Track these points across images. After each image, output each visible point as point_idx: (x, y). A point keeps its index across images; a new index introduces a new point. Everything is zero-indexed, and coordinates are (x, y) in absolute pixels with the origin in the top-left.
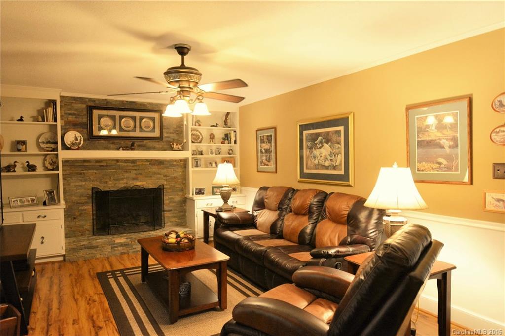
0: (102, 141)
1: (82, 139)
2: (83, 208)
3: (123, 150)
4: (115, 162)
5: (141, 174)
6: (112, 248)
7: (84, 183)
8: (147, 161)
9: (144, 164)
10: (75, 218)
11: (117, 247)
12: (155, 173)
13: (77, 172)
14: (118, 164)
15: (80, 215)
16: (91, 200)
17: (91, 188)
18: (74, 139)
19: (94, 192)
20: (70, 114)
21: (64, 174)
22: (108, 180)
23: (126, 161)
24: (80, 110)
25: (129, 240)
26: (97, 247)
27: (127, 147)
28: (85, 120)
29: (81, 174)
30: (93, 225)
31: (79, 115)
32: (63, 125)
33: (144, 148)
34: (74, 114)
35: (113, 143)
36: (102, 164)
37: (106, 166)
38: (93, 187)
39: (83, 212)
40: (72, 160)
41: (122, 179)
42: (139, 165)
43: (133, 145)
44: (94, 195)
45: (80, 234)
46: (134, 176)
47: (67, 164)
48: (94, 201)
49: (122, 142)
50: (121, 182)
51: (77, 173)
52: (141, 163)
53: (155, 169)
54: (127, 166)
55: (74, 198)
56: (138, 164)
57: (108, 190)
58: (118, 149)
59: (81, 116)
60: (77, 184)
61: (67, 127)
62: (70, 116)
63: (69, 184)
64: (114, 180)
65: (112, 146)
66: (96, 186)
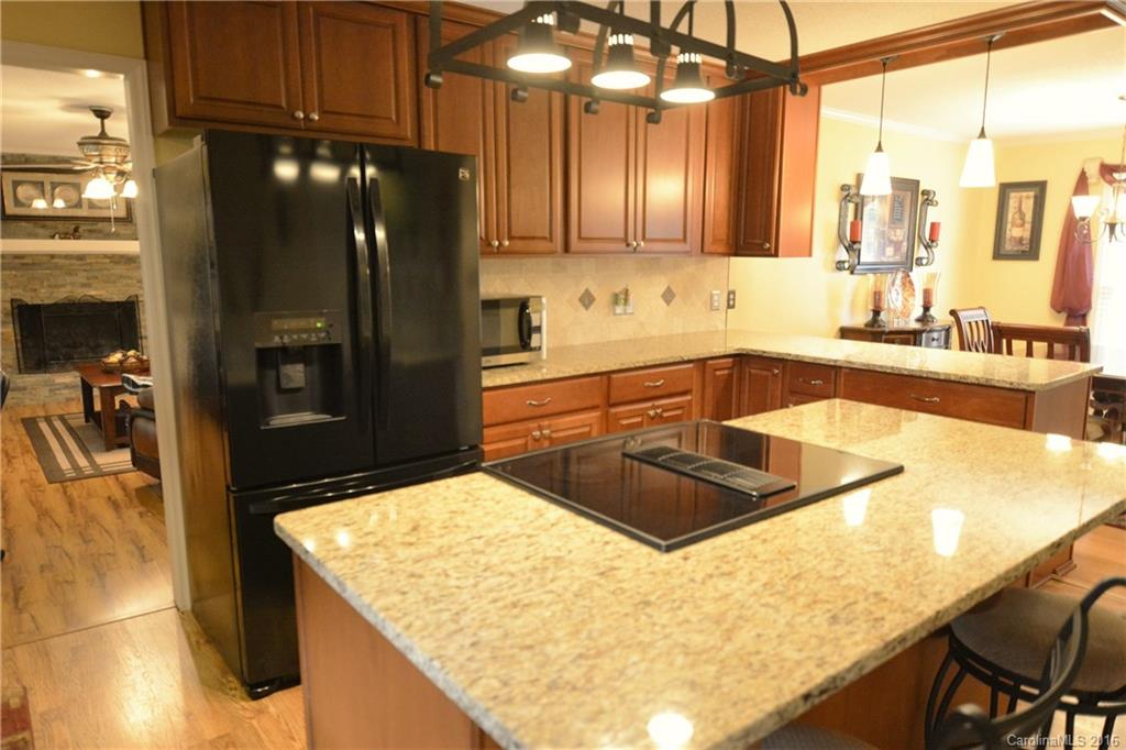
0: (24, 224)
3: (61, 238)
4: (49, 258)
5: (97, 278)
8: (105, 256)
9: (100, 260)
12: (121, 277)
14: (54, 261)
16: (10, 319)
17: (10, 300)
19: (15, 305)
22: (37, 287)
23: (67, 256)
27: (67, 234)
30: (18, 358)
33: (100, 235)
35: (43, 227)
36: (25, 261)
37: (33, 264)
38: (14, 297)
41: (64, 286)
42: (90, 264)
43: (76, 230)
44: (16, 311)
46: (85, 281)
48: (17, 322)
49: (60, 226)
50: (63, 289)
52: (93, 261)
54: (71, 265)
56: (88, 261)
57: (40, 302)
58: (53, 237)
64: (49, 286)
65: (41, 231)
66: (18, 297)
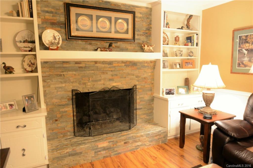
1: (61, 39)
2: (63, 110)
3: (101, 51)
4: (94, 63)
5: (116, 75)
6: (95, 152)
7: (64, 85)
8: (123, 62)
9: (120, 65)
10: (56, 120)
11: (100, 151)
12: (129, 74)
13: (56, 73)
14: (97, 65)
15: (61, 117)
16: (71, 102)
17: (71, 90)
18: (52, 38)
19: (74, 93)
20: (47, 12)
21: (44, 75)
22: (86, 81)
23: (104, 62)
24: (58, 8)
25: (111, 143)
26: (81, 153)
27: (105, 48)
28: (62, 19)
29: (61, 75)
30: (74, 126)
31: (56, 13)
32: (40, 23)
33: (118, 49)
34: (51, 12)
35: (90, 44)
36: (81, 65)
37: (85, 67)
38: (73, 89)
39: (64, 114)
40: (52, 61)
41: (100, 80)
42: (115, 66)
43: (110, 45)
44: (74, 97)
45: (62, 135)
46: (110, 77)
47: (46, 65)
48: (74, 103)
49: (99, 43)
50: (99, 83)
51: (57, 75)
52: (116, 65)
53: (128, 70)
54: (105, 67)
55: (55, 101)
56: (114, 65)
57: (87, 91)
58: (96, 50)
59: (59, 14)
60: (57, 86)
61: (45, 26)
62: (47, 14)
63: (49, 87)
64: (92, 81)
65: (89, 47)
66: (75, 88)
